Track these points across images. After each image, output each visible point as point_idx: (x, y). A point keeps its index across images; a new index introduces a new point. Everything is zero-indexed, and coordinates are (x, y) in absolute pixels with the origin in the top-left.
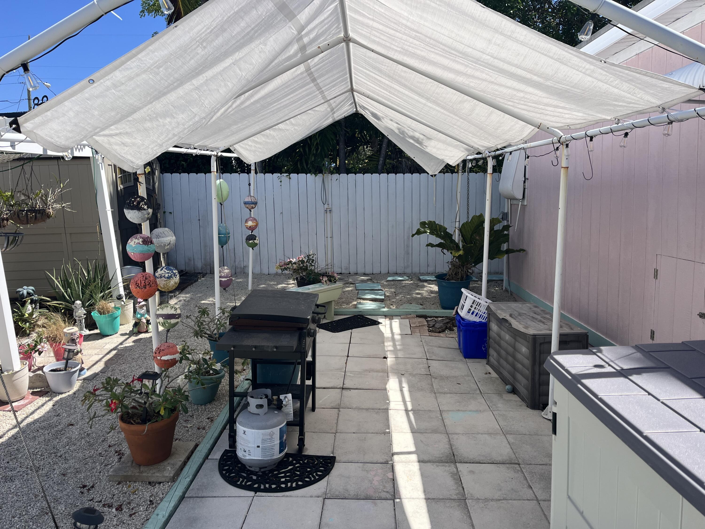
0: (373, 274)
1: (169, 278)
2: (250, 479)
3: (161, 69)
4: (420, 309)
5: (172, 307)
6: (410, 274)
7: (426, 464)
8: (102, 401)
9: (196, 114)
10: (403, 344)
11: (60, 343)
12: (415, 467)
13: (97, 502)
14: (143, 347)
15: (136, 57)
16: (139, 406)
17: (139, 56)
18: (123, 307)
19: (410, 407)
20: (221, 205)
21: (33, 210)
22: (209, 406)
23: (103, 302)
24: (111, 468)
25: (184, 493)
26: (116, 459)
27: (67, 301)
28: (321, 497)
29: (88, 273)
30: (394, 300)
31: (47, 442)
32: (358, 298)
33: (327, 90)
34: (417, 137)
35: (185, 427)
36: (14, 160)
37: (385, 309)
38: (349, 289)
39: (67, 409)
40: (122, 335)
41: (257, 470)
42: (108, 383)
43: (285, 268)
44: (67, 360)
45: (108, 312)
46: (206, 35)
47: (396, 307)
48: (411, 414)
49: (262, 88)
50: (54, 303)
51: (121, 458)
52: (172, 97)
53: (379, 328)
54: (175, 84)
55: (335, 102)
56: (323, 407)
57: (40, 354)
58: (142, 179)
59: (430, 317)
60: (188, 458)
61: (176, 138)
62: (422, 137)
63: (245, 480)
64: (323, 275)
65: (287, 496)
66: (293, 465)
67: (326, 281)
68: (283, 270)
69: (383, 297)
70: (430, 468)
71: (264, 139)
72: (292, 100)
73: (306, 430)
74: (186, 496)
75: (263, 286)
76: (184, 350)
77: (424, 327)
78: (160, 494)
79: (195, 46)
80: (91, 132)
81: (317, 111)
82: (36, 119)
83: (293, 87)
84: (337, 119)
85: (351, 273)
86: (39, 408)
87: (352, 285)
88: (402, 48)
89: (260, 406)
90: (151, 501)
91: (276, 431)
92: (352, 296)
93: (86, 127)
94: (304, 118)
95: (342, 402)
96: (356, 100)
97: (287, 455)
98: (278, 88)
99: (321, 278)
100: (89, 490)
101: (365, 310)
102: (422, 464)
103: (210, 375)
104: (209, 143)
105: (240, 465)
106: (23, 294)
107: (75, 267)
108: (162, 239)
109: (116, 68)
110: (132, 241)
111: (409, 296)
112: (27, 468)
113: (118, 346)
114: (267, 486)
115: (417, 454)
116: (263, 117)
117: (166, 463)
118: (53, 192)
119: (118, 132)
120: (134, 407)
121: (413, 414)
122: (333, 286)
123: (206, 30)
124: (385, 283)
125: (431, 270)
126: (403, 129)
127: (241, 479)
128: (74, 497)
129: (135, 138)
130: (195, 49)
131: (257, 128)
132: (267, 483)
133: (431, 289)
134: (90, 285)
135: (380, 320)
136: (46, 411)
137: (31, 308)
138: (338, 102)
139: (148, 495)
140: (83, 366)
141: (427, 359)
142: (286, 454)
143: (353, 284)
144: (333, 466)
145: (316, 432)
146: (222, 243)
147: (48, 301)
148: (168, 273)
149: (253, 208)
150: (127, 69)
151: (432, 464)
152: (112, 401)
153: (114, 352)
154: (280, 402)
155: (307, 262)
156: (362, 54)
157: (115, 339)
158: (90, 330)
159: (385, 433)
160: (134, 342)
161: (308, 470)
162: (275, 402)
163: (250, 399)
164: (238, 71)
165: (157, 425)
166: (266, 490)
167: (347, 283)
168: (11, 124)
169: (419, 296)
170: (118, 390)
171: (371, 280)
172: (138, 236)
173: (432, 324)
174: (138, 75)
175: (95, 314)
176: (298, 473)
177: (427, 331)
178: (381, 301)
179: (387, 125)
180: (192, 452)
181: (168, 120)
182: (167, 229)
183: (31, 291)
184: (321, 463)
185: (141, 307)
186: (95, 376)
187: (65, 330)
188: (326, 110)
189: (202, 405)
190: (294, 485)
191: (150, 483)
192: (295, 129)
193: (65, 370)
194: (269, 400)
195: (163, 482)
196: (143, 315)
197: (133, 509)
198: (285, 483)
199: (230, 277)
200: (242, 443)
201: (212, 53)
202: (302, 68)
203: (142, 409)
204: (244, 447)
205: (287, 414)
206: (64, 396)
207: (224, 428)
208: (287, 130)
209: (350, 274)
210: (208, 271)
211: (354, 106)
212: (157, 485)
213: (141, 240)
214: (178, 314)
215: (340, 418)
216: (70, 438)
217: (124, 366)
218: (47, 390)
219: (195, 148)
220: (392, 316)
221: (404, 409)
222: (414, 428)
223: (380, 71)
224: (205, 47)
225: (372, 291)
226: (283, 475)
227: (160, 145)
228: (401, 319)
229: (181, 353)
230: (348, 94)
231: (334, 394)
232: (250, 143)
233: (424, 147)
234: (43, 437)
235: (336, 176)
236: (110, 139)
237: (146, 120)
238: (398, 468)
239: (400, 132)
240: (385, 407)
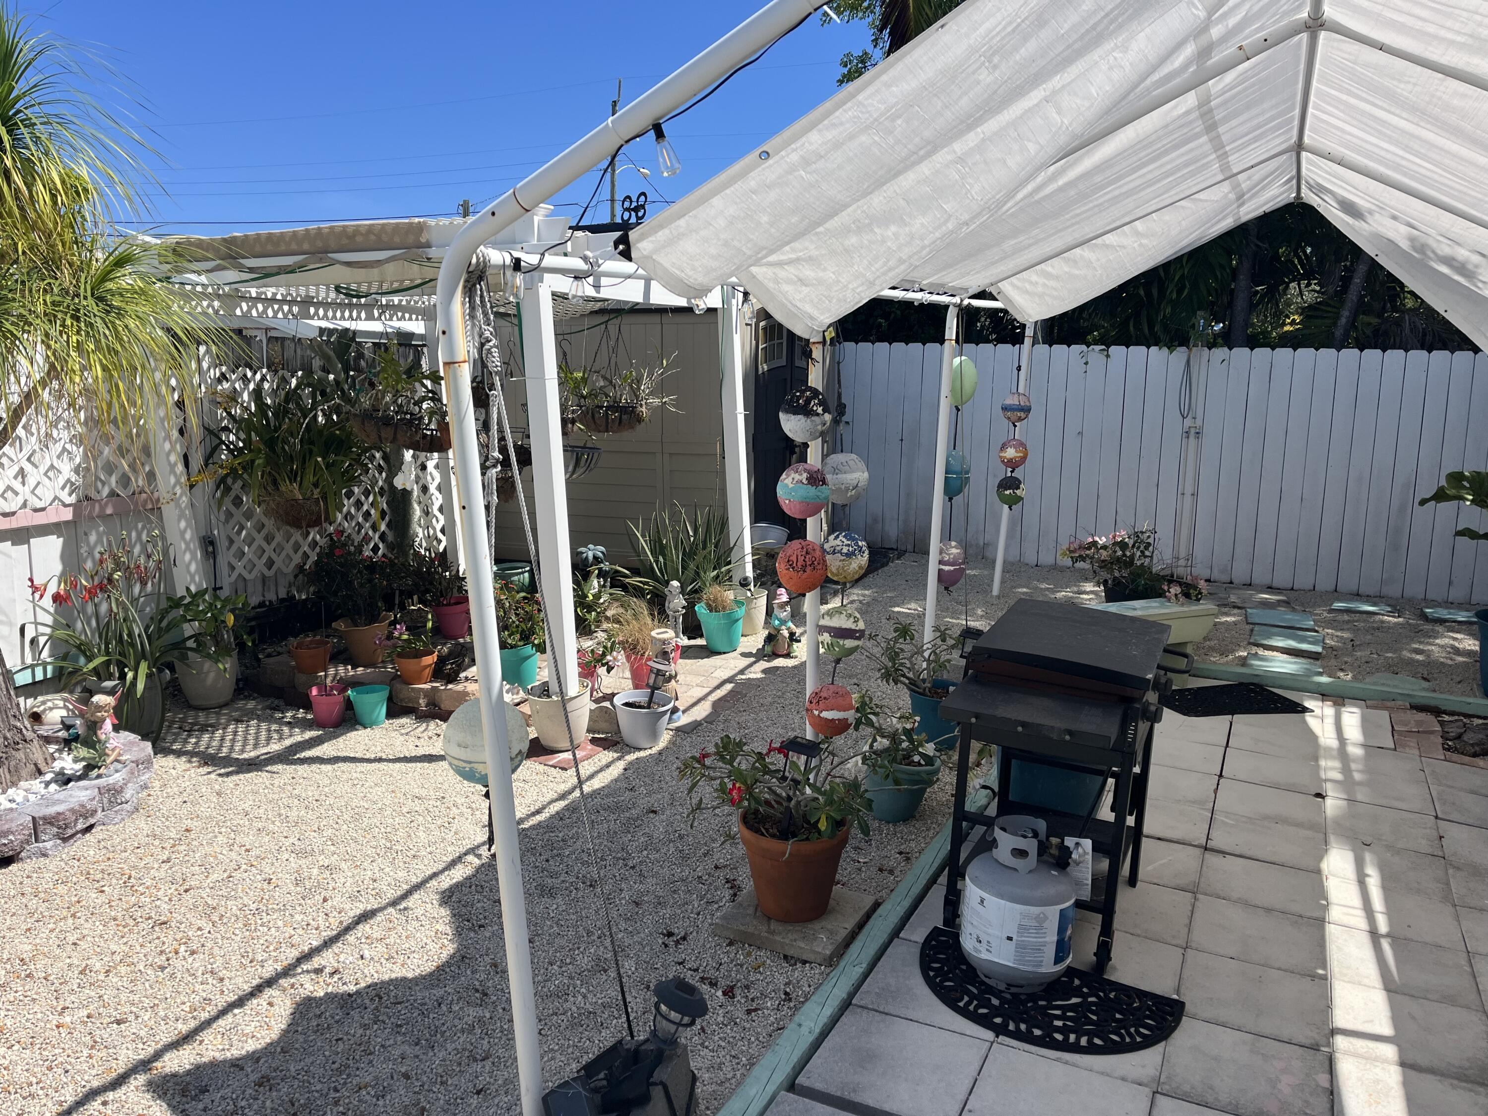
0: (1292, 589)
1: (849, 555)
2: (987, 1004)
3: (899, 122)
4: (1424, 689)
5: (850, 615)
6: (1397, 599)
7: (1423, 1076)
8: (715, 779)
9: (950, 216)
10: (1368, 770)
11: (642, 655)
12: (1393, 1076)
13: (690, 969)
14: (781, 685)
15: (854, 100)
16: (778, 803)
17: (860, 97)
18: (749, 600)
19: (1383, 926)
20: (958, 410)
21: (615, 407)
22: (901, 827)
23: (717, 588)
24: (717, 909)
25: (852, 995)
26: (727, 894)
27: (656, 579)
28: (1146, 1085)
29: (696, 531)
30: (1349, 659)
31: (612, 835)
32: (1250, 643)
33: (1238, 149)
34: (1460, 258)
35: (854, 861)
36: (592, 313)
37: (1324, 679)
38: (1228, 619)
39: (646, 779)
40: (744, 655)
41: (1002, 987)
42: (725, 747)
43: (1080, 556)
44: (654, 688)
45: (724, 608)
46: (1003, 39)
47: (1354, 677)
48: (1385, 945)
49: (1088, 152)
50: (635, 580)
51: (735, 895)
52: (908, 180)
53: (1305, 722)
54: (922, 153)
55: (1249, 178)
56: (1155, 881)
57: (609, 671)
58: (817, 353)
59: (1452, 714)
60: (861, 926)
61: (903, 267)
62: (1476, 259)
63: (975, 1002)
64: (1171, 580)
65: (1066, 1063)
66: (1084, 996)
67: (1176, 595)
68: (1075, 560)
69: (1319, 649)
70: (1431, 1085)
71: (1066, 269)
72: (1150, 177)
73: (1116, 924)
74: (854, 1002)
75: (1025, 590)
76: (863, 704)
77: (1432, 737)
78: (804, 982)
79: (975, 66)
80: (750, 257)
81: (1201, 200)
82: (660, 233)
83: (1159, 145)
84: (1244, 219)
85: (1235, 581)
86: (601, 770)
87: (1236, 611)
88: (1471, 36)
89: (1020, 853)
90: (786, 993)
91: (1053, 913)
92: (1237, 635)
93: (744, 249)
94: (1167, 218)
95: (1202, 880)
96: (1304, 171)
97: (1071, 972)
98: (1125, 151)
99: (1166, 588)
100: (677, 943)
101: (1269, 674)
102: (1412, 1073)
103: (911, 763)
104: (953, 279)
105: (964, 967)
106: (587, 557)
107: (675, 516)
108: (844, 476)
109: (813, 125)
110: (788, 476)
111: (1390, 655)
112: (578, 878)
113: (736, 675)
114: (1023, 1027)
115: (1398, 1045)
116: (1078, 219)
117: (817, 925)
118: (651, 374)
119: (793, 256)
120: (767, 803)
121: (1392, 946)
122: (1194, 608)
123: (1005, 28)
124: (1325, 614)
125: (1457, 593)
126: (1424, 239)
127: (966, 999)
128: (652, 949)
129: (825, 270)
130: (973, 73)
131: (1058, 243)
132: (1024, 1022)
133: (1457, 644)
134: (695, 554)
135: (1308, 704)
136: (613, 777)
137: (596, 585)
138: (1256, 178)
139: (783, 980)
140: (677, 704)
141: (1437, 817)
142: (1069, 967)
143: (1239, 608)
144: (1178, 1021)
145: (1138, 936)
146: (951, 491)
147: (626, 576)
148: (848, 545)
149: (1020, 419)
150: (834, 125)
151: (1438, 1078)
152: (734, 785)
153: (729, 687)
154: (1066, 852)
155: (1133, 546)
156: (1347, 56)
157: (732, 661)
158: (689, 638)
159: (1314, 977)
160: (764, 671)
161: (1118, 1016)
162: (1054, 851)
163: (998, 833)
164: (1055, 116)
165: (806, 848)
166: (1017, 1035)
167: (1225, 605)
168: (616, 244)
169: (1420, 657)
170: (743, 764)
171: (1287, 603)
172: (801, 466)
173: (1453, 731)
174: (851, 137)
175: (701, 609)
176: (1095, 1018)
177: (1440, 747)
178: (1313, 656)
179: (1380, 228)
180: (868, 916)
181: (893, 228)
182: (854, 456)
183: (601, 555)
184: (1149, 1008)
185: (782, 606)
186: (695, 726)
187: (653, 633)
188: (1226, 196)
189: (888, 822)
190: (1084, 1041)
191: (786, 957)
192: (1141, 245)
193: (649, 707)
194: (1040, 843)
195: (811, 963)
196: (783, 622)
197: (753, 1000)
198: (1063, 1030)
199: (960, 564)
200: (975, 923)
201: (1009, 78)
202: (1190, 100)
203: (782, 809)
204: (978, 932)
205: (1078, 883)
206: (642, 754)
207: (933, 881)
208: (1124, 247)
209: (1231, 583)
210: (910, 548)
211: (1295, 187)
212: (799, 965)
213: (805, 475)
214: (860, 631)
215: (1196, 915)
216: (650, 837)
217: (744, 717)
218: (615, 738)
219: (922, 290)
220: (1343, 698)
221: (1368, 928)
222: (1394, 980)
223: (1390, 96)
224: (995, 67)
225: (1290, 630)
226: (1058, 1012)
227: (871, 283)
228: (1367, 707)
229: (857, 710)
230: (1284, 157)
231: (1187, 858)
232: (1034, 278)
233: (1480, 285)
234: (606, 826)
235: (1220, 353)
236: (777, 270)
237: (849, 231)
238: (1346, 1068)
239: (1414, 248)
240: (1316, 914)
